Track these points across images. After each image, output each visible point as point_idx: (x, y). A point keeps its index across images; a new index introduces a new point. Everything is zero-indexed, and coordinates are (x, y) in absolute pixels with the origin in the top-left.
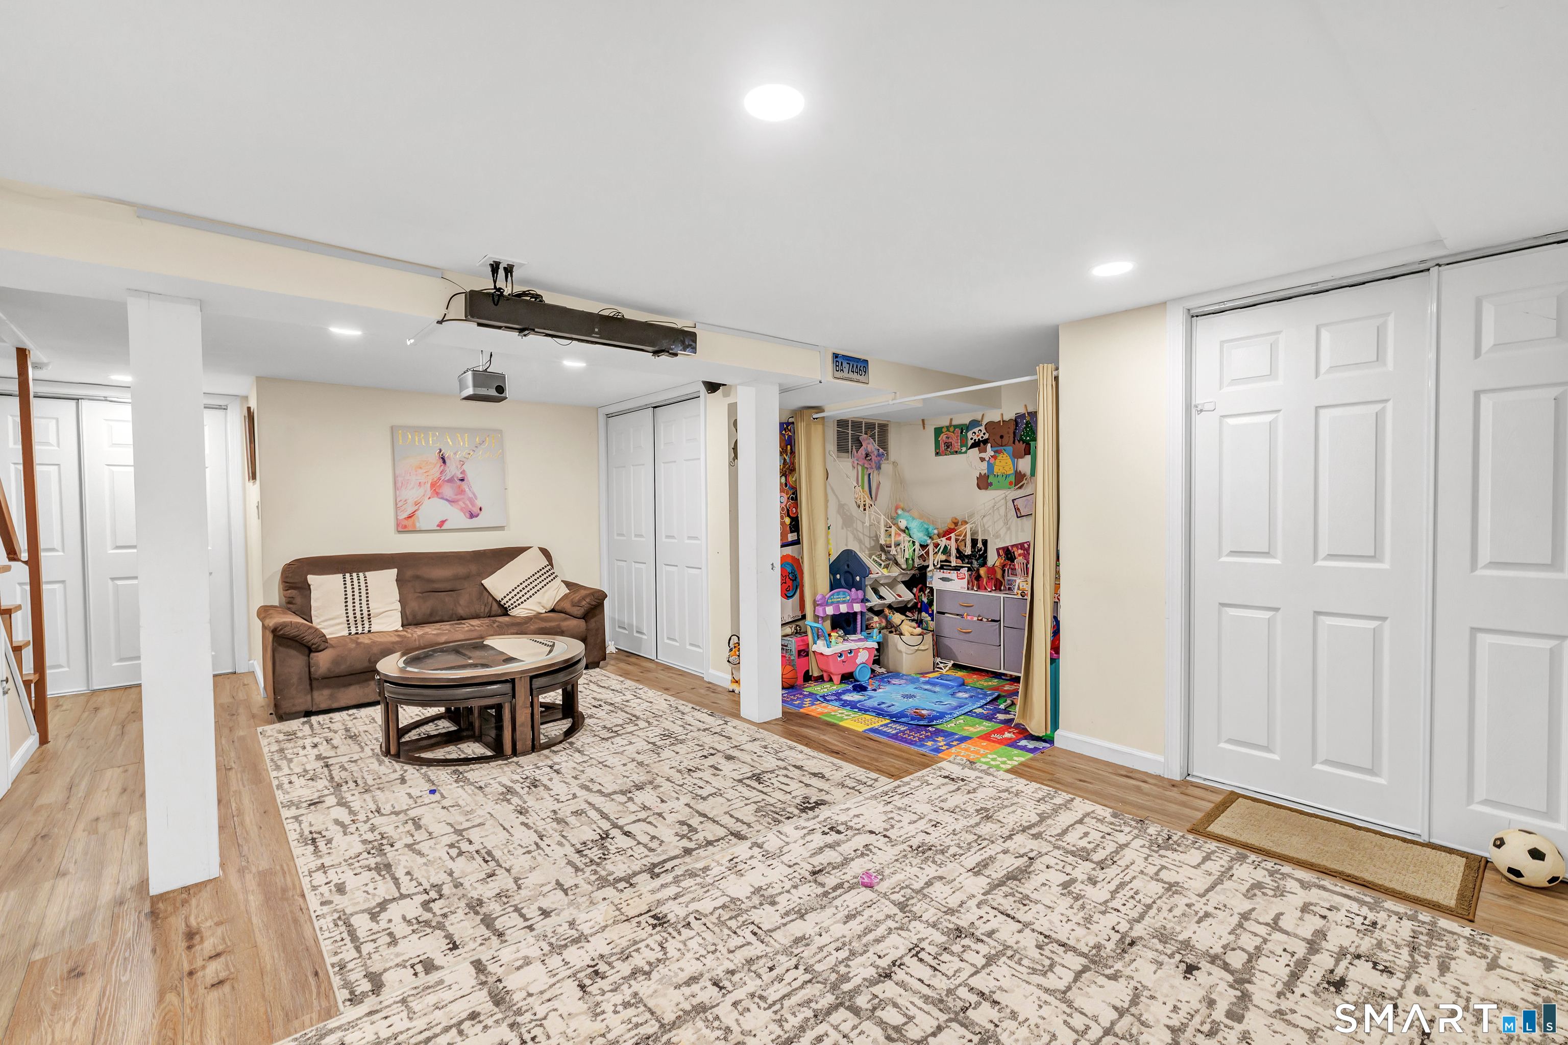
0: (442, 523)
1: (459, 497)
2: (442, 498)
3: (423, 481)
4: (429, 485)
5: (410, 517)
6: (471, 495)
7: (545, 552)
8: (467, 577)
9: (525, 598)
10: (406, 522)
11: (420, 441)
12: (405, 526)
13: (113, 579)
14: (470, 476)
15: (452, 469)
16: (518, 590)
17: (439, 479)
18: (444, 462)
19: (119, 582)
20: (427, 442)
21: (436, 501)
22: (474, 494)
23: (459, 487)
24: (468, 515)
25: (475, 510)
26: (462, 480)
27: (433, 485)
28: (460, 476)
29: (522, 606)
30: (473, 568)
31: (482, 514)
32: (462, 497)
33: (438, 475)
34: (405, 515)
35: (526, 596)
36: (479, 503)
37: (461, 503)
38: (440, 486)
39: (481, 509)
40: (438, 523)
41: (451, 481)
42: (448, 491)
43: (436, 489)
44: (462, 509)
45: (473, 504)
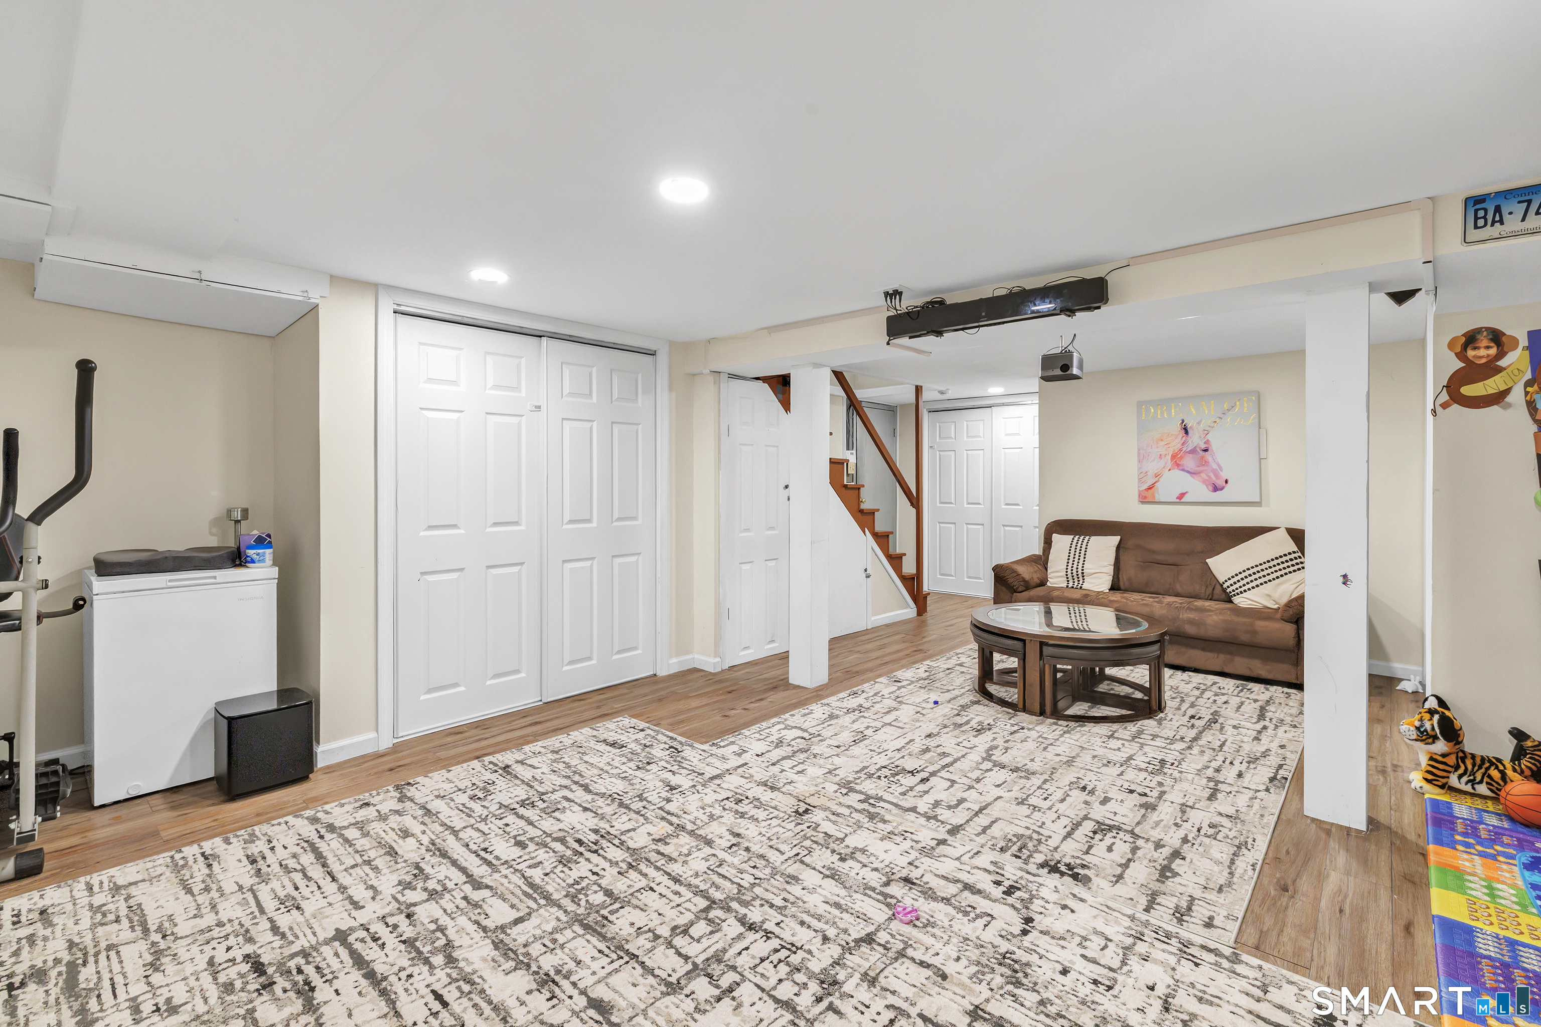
0: (1182, 495)
1: (1201, 468)
2: (1183, 470)
3: (1163, 453)
4: (1169, 457)
5: (1150, 488)
6: (1215, 467)
7: (1297, 536)
8: (1190, 553)
9: (1250, 586)
10: (1146, 494)
11: (1162, 414)
12: (1147, 497)
13: (1004, 526)
14: (1214, 446)
15: (1195, 440)
16: (1243, 575)
17: (1181, 450)
18: (1186, 432)
19: (1007, 528)
20: (1169, 414)
21: (1176, 472)
22: (1218, 465)
23: (1202, 457)
24: (1211, 488)
25: (1221, 483)
26: (1206, 450)
27: (1173, 457)
28: (1203, 446)
29: (1244, 595)
30: (1199, 546)
31: (1228, 487)
32: (1205, 468)
33: (1179, 446)
34: (1146, 486)
35: (1254, 584)
36: (1224, 475)
37: (1203, 475)
38: (1181, 458)
39: (1226, 482)
40: (1177, 495)
41: (1193, 451)
42: (1189, 462)
43: (1176, 461)
44: (1204, 482)
45: (1217, 476)
